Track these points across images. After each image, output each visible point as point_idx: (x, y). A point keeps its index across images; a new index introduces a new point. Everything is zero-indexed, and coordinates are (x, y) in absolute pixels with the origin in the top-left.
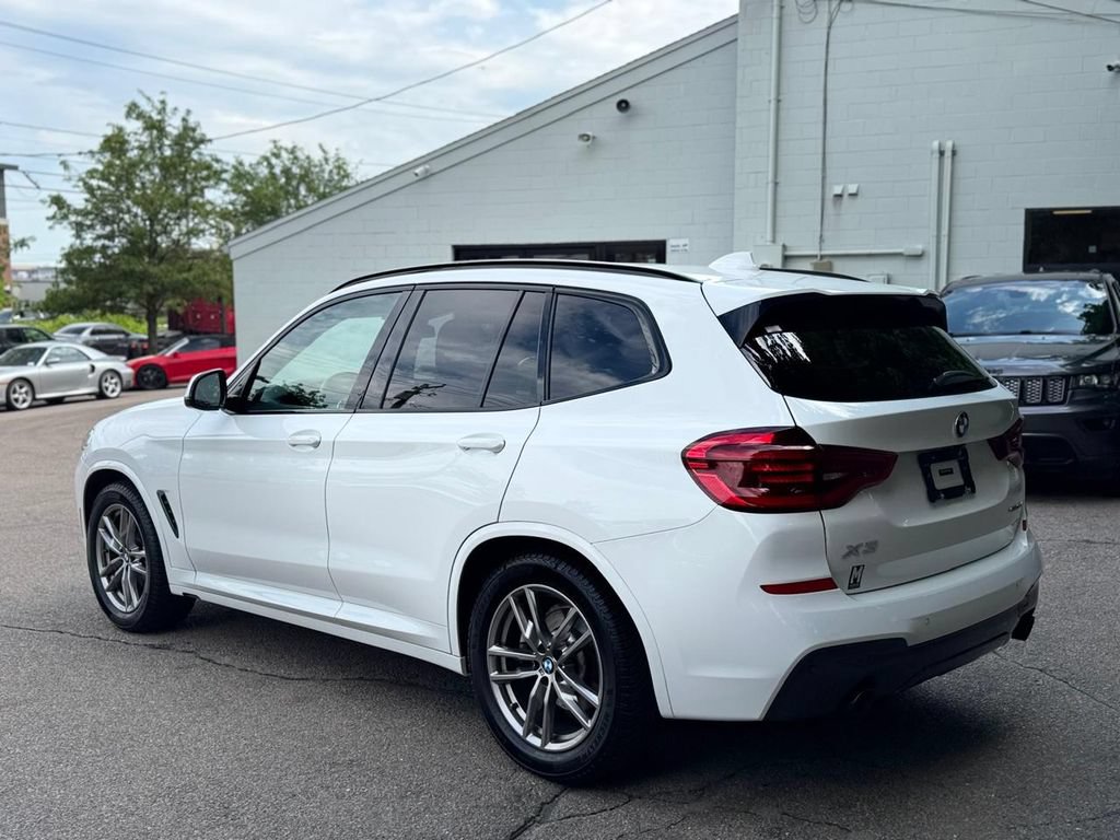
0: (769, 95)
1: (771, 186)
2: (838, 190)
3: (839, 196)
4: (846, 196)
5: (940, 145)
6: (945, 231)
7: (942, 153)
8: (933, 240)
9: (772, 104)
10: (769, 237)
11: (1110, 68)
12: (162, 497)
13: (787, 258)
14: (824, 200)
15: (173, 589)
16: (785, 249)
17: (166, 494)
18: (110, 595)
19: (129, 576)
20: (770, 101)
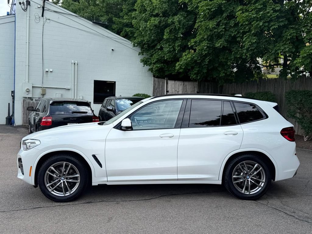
1: (27, 67)
2: (47, 70)
3: (47, 72)
4: (49, 71)
5: (74, 62)
6: (76, 84)
7: (75, 64)
8: (73, 86)
9: (28, 43)
10: (27, 81)
11: (112, 50)
12: (94, 156)
13: (33, 87)
14: (43, 72)
15: (93, 184)
16: (33, 84)
17: (96, 155)
18: (52, 192)
19: (66, 184)
20: (26, 42)
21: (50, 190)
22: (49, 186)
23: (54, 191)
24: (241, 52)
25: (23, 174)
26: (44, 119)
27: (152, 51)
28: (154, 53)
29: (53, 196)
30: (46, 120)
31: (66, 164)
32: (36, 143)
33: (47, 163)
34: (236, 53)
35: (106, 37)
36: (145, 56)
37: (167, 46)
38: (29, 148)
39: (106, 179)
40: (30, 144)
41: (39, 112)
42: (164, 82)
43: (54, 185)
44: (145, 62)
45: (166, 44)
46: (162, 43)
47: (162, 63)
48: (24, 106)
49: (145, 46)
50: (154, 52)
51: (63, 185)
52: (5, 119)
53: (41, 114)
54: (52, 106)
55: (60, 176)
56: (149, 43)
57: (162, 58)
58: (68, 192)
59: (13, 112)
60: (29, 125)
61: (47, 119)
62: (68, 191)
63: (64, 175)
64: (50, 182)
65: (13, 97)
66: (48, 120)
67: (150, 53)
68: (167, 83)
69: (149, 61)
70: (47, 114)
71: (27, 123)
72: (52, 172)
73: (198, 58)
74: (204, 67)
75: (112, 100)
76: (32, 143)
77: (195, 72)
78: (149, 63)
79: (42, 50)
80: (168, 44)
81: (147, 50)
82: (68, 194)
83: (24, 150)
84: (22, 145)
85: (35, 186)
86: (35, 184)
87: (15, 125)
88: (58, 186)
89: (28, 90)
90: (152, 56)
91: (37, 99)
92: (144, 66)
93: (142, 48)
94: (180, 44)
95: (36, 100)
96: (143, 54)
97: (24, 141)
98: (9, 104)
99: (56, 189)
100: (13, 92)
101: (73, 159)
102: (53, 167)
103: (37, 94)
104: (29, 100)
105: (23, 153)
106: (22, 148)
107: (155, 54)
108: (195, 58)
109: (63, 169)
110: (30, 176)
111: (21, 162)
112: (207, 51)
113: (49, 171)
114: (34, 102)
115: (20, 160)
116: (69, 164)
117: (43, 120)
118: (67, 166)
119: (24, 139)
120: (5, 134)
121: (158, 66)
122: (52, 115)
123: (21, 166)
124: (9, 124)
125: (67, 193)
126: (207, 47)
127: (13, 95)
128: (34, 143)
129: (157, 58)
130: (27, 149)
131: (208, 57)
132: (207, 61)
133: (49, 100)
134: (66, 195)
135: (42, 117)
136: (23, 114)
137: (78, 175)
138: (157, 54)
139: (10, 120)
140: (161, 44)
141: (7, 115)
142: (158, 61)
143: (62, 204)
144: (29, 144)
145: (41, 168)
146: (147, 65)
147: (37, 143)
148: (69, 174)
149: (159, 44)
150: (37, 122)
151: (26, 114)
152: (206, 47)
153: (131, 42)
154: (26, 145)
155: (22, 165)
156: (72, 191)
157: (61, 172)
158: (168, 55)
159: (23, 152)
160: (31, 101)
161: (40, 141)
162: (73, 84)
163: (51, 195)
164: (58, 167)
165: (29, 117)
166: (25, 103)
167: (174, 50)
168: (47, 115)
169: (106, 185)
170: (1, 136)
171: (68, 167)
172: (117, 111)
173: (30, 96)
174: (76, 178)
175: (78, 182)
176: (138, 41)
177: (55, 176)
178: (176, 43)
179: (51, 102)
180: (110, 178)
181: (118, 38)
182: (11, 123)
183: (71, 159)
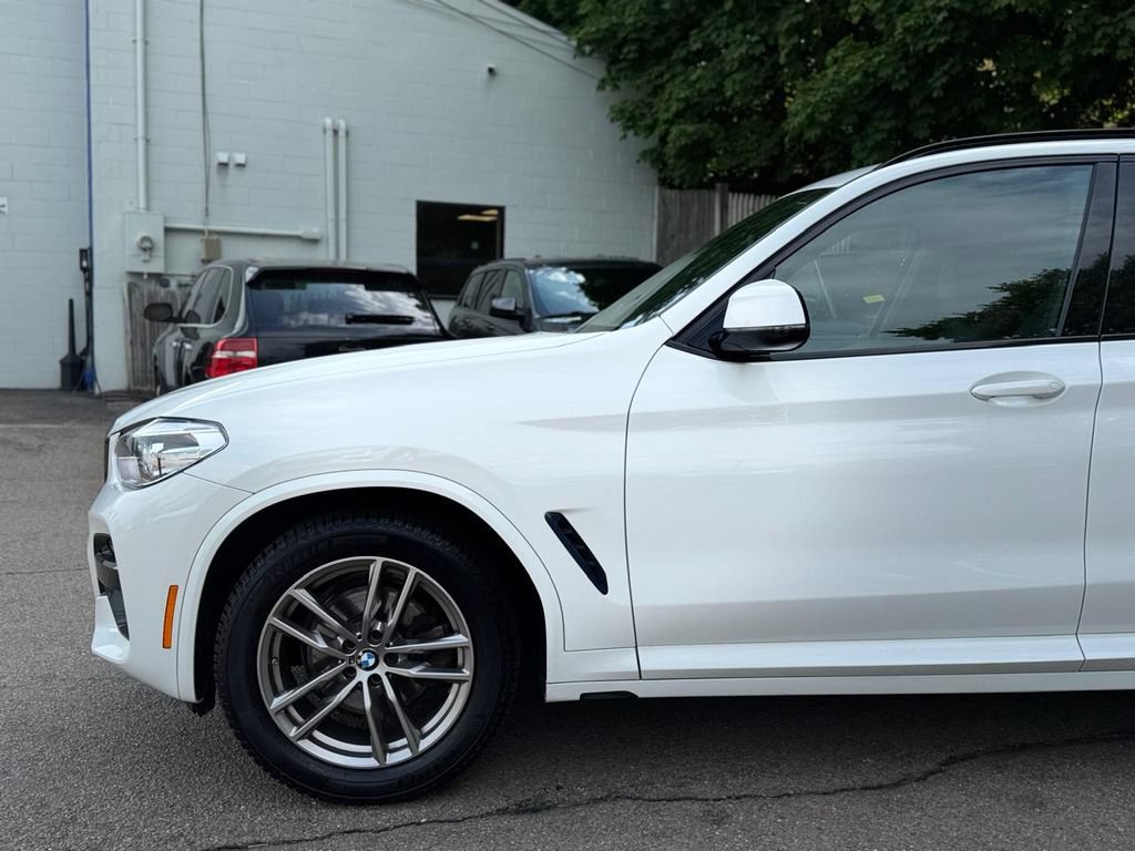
0: (135, 34)
1: (141, 143)
2: (223, 158)
3: (224, 165)
4: (231, 166)
5: (333, 123)
6: (343, 215)
7: (336, 132)
8: (331, 225)
9: (140, 45)
10: (142, 204)
11: (491, 71)
12: (558, 522)
13: (168, 230)
14: (207, 167)
15: (553, 693)
16: (165, 220)
17: (568, 517)
18: (307, 745)
19: (391, 694)
20: (135, 41)
21: (293, 732)
22: (285, 710)
23: (318, 735)
24: (1110, 30)
25: (124, 630)
26: (222, 349)
27: (656, 70)
28: (668, 81)
29: (313, 767)
30: (230, 353)
31: (385, 566)
32: (197, 445)
33: (270, 562)
34: (1084, 39)
35: (462, 17)
36: (629, 92)
37: (737, 36)
38: (156, 473)
39: (627, 663)
40: (160, 446)
41: (199, 322)
42: (711, 204)
43: (314, 699)
44: (629, 118)
45: (727, 27)
46: (709, 25)
47: (702, 120)
48: (134, 308)
49: (625, 50)
50: (666, 77)
51: (368, 703)
52: (58, 367)
53: (207, 330)
54: (255, 292)
55: (348, 646)
56: (646, 35)
57: (704, 96)
58: (403, 742)
59: (90, 339)
60: (157, 384)
61: (235, 351)
62: (401, 735)
63: (375, 636)
64: (291, 684)
65: (88, 272)
66: (240, 354)
67: (649, 82)
68: (724, 207)
69: (643, 116)
70: (233, 328)
71: (146, 381)
72: (302, 617)
73: (895, 71)
74: (918, 113)
75: (510, 273)
76: (172, 442)
77: (879, 137)
78: (649, 121)
79: (199, 73)
80: (740, 27)
81: (638, 66)
82: (400, 754)
83: (123, 485)
84: (113, 457)
85: (202, 706)
86: (198, 695)
87: (97, 391)
88: (340, 707)
89: (147, 244)
90: (657, 90)
91: (187, 280)
92: (625, 137)
93: (613, 61)
94: (799, 23)
95: (180, 286)
96: (616, 87)
97: (123, 432)
98: (71, 302)
99: (327, 726)
100: (86, 254)
101: (425, 537)
102: (306, 588)
103: (186, 259)
104: (154, 286)
105: (119, 509)
106: (115, 478)
107: (670, 84)
108: (885, 73)
109: (368, 603)
110: (166, 644)
111: (112, 558)
112: (945, 33)
113: (283, 616)
114: (173, 295)
115: (103, 544)
116: (406, 571)
117: (219, 355)
118: (390, 581)
119: (123, 421)
120: (56, 426)
121: (691, 128)
122: (257, 330)
123: (111, 586)
124: (74, 383)
125: (392, 745)
126: (948, 11)
127: (85, 264)
128: (188, 442)
129: (682, 95)
130: (146, 479)
131: (946, 67)
132: (938, 84)
133: (240, 267)
134: (392, 759)
135: (213, 342)
136: (132, 342)
137: (459, 639)
138: (684, 81)
139: (77, 370)
140: (705, 29)
141: (64, 351)
142: (689, 111)
143: (368, 817)
144: (158, 447)
145: (233, 599)
146: (636, 134)
147: (207, 439)
148: (403, 632)
149: (700, 32)
150: (193, 365)
151: (143, 345)
152: (944, 14)
153: (564, 38)
154: (138, 454)
155: (114, 576)
156: (424, 736)
157: (353, 618)
158: (738, 77)
159: (123, 497)
160: (162, 291)
161: (221, 428)
162: (331, 215)
163: (300, 760)
164: (334, 591)
165: (155, 351)
166: (137, 295)
167: (773, 50)
168: (235, 331)
169: (627, 697)
170: (39, 434)
171: (399, 589)
172: (537, 316)
173: (157, 266)
174: (449, 658)
175: (460, 682)
176: (598, 31)
177: (321, 644)
178: (782, 17)
179: (249, 274)
180: (654, 659)
181: (510, 20)
182: (80, 382)
183: (418, 539)
